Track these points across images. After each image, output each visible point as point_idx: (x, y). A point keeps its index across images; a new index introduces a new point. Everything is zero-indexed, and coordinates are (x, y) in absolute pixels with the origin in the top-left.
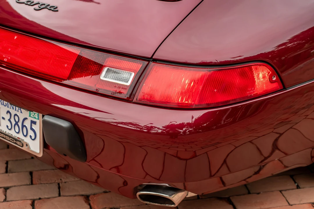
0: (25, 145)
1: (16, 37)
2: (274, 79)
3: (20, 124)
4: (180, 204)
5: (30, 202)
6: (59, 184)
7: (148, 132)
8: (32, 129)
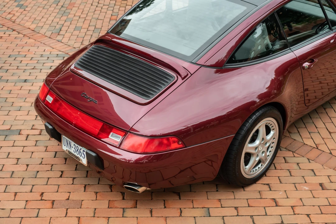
0: (80, 160)
1: (79, 113)
2: (180, 143)
3: (79, 151)
4: (142, 193)
5: (84, 186)
6: (99, 178)
7: (129, 162)
8: (83, 154)
